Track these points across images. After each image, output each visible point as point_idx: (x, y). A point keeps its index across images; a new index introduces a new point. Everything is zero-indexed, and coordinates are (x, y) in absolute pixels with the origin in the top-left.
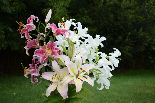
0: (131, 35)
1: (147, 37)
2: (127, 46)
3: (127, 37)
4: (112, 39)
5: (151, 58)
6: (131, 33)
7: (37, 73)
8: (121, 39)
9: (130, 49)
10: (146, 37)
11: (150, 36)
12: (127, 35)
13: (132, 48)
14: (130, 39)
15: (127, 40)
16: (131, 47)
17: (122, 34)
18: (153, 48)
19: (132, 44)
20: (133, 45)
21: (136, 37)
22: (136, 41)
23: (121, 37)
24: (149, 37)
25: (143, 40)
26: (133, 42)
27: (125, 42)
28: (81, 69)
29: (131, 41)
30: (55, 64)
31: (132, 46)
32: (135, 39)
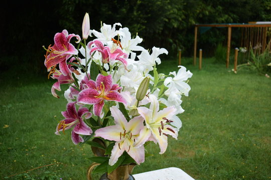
0: (141, 5)
1: (168, 7)
2: (136, 25)
3: (135, 8)
4: (110, 13)
5: (171, 41)
6: (141, 2)
7: (89, 129)
8: (125, 12)
9: (141, 29)
10: (166, 8)
11: (171, 5)
12: (135, 4)
13: (144, 27)
14: (139, 12)
15: (135, 13)
16: (142, 26)
17: (126, 3)
18: (174, 24)
19: (143, 21)
20: (146, 22)
21: (150, 9)
22: (149, 15)
23: (125, 8)
24: (169, 7)
25: (160, 12)
26: (145, 16)
27: (133, 17)
28: (164, 118)
29: (141, 16)
30: (116, 113)
31: (143, 24)
32: (148, 11)
